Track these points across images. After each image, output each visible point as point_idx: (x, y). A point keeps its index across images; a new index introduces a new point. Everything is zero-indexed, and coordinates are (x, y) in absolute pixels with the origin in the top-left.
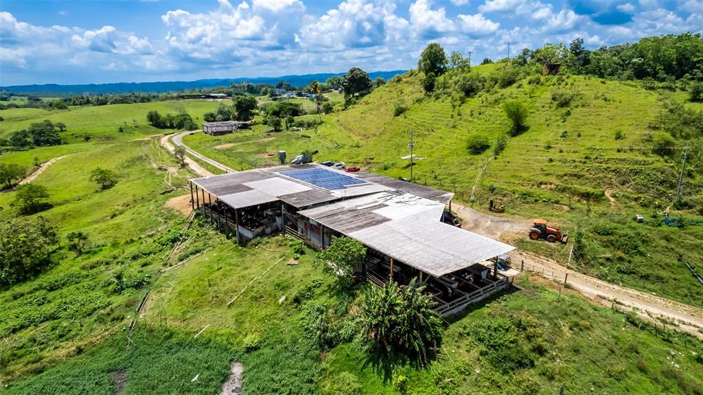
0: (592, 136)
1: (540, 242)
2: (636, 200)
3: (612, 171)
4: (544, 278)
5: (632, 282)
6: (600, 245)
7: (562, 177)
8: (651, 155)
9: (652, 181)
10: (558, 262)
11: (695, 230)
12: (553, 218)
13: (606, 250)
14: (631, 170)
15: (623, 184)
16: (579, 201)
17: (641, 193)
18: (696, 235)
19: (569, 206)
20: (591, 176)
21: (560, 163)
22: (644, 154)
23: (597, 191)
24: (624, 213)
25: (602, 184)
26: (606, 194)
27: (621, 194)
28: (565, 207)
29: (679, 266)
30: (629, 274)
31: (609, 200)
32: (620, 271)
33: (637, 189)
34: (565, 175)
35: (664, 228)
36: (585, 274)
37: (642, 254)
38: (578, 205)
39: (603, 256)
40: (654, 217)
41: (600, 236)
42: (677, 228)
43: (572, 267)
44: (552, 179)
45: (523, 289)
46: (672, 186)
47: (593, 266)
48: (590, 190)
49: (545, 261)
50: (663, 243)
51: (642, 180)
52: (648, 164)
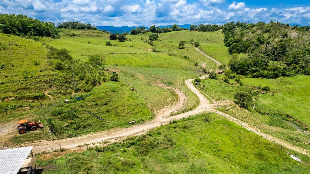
0: (21, 65)
1: (29, 133)
2: (60, 93)
3: (43, 82)
4: (48, 153)
5: (82, 132)
6: (59, 121)
7: (16, 91)
8: (56, 71)
9: (62, 82)
10: (46, 140)
11: (88, 99)
12: (24, 116)
13: (64, 122)
14: (52, 79)
15: (51, 87)
16: (33, 102)
17: (60, 89)
18: (90, 101)
19: (29, 106)
20: (34, 87)
21: (10, 84)
22: (53, 70)
23: (40, 94)
24: (58, 101)
25: (41, 90)
26: (45, 94)
27: (52, 92)
28: (27, 108)
29: (91, 116)
30: (78, 129)
31: (49, 97)
32: (75, 129)
33: (58, 88)
34: (18, 90)
35: (78, 102)
36: (62, 139)
37: (77, 117)
38: (34, 104)
39: (64, 125)
40: (71, 98)
41: (57, 116)
42: (82, 100)
43: (55, 138)
44: (11, 94)
45: (44, 168)
46: (70, 83)
47: (63, 133)
48: (37, 94)
49: (39, 143)
50: (81, 109)
51: (58, 83)
52: (57, 75)
